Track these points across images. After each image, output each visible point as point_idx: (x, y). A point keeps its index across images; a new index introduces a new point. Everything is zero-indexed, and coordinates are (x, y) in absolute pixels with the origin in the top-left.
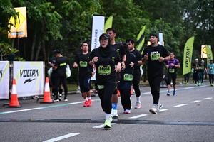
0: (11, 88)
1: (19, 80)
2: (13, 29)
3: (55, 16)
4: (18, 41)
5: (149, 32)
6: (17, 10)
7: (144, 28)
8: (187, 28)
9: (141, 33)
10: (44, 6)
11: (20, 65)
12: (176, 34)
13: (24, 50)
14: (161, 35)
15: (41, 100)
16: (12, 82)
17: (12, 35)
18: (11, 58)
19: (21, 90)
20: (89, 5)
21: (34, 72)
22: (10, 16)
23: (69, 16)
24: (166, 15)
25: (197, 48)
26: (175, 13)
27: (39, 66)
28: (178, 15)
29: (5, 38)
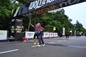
11: (55, 33)
13: (55, 32)
14: (71, 30)
15: (57, 37)
16: (54, 35)
17: (54, 30)
21: (56, 34)
23: (60, 28)
25: (76, 31)
27: (57, 33)
28: (73, 28)
29: (53, 30)
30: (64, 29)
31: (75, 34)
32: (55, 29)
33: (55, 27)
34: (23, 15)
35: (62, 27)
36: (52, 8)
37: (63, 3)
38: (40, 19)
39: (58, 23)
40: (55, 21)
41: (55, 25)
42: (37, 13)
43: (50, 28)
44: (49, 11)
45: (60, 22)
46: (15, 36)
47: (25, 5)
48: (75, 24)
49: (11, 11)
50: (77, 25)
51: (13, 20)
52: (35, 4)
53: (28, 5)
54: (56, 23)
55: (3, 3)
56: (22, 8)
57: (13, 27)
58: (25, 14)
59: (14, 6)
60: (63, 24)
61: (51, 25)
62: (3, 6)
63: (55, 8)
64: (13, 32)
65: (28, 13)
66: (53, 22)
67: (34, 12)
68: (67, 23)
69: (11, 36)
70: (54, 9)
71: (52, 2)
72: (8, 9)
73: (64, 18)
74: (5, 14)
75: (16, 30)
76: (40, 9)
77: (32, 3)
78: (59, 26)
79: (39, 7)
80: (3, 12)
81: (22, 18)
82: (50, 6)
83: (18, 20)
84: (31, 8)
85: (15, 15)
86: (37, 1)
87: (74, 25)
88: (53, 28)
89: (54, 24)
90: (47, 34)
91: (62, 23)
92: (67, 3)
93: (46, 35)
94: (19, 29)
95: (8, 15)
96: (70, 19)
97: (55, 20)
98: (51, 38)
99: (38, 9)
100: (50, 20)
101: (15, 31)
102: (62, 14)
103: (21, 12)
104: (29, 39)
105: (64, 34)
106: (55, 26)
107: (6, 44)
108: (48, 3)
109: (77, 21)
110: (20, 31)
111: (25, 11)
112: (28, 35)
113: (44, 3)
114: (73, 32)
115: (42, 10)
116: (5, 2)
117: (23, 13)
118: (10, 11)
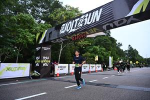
1: (97, 68)
3: (103, 57)
4: (97, 61)
15: (101, 71)
18: (96, 64)
19: (98, 69)
23: (105, 57)
27: (100, 65)
29: (94, 61)
30: (111, 58)
32: (97, 59)
33: (97, 56)
34: (52, 41)
35: (108, 55)
36: (92, 31)
37: (107, 25)
38: (76, 45)
39: (101, 50)
40: (97, 48)
41: (97, 52)
42: (71, 38)
43: (90, 57)
44: (88, 35)
45: (104, 49)
46: (41, 71)
47: (54, 27)
48: (127, 51)
49: (36, 35)
50: (129, 51)
51: (38, 49)
52: (69, 27)
53: (59, 28)
54: (98, 49)
55: (24, 24)
56: (51, 31)
57: (38, 58)
58: (55, 40)
59: (38, 28)
61: (91, 52)
62: (24, 29)
63: (96, 31)
64: (37, 65)
65: (59, 38)
66: (94, 49)
67: (67, 37)
69: (35, 71)
70: (95, 33)
71: (92, 23)
72: (31, 32)
73: (110, 42)
74: (27, 39)
75: (42, 62)
76: (75, 33)
77: (64, 25)
78: (103, 54)
79: (74, 30)
80: (25, 36)
81: (51, 46)
82: (90, 29)
83: (45, 49)
84: (63, 32)
85: (41, 42)
86: (70, 22)
88: (94, 58)
89: (95, 52)
90: (86, 66)
91: (108, 50)
92: (114, 24)
94: (46, 61)
95: (31, 40)
96: (119, 43)
97: (96, 45)
98: (92, 72)
99: (72, 33)
100: (90, 45)
101: (41, 64)
102: (107, 36)
103: (49, 37)
104: (61, 75)
105: (111, 66)
106: (98, 54)
107: (29, 83)
108: (87, 24)
109: (130, 45)
110: (47, 63)
111: (54, 36)
112: (59, 69)
113: (81, 25)
115: (78, 34)
116: (26, 23)
117: (52, 38)
118: (34, 35)
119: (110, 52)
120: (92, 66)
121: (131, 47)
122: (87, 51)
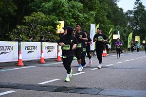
0: (58, 54)
2: (58, 30)
4: (60, 35)
5: (113, 30)
6: (60, 22)
7: (112, 29)
8: (130, 29)
9: (111, 31)
10: (71, 20)
12: (125, 31)
14: (118, 32)
17: (58, 32)
20: (89, 20)
22: (57, 24)
24: (121, 24)
26: (124, 23)
29: (55, 34)
30: (94, 29)
31: (129, 46)
33: (62, 23)
35: (88, 20)
39: (73, 7)
41: (62, 12)
43: (45, 24)
45: (80, 5)
48: (131, 12)
50: (136, 13)
60: (91, 9)
61: (49, 12)
66: (55, 3)
68: (106, 6)
78: (76, 18)
87: (127, 14)
88: (55, 26)
90: (34, 48)
93: (30, 50)
98: (48, 61)
106: (64, 18)
114: (124, 38)
119: (94, 13)
120: (48, 48)
121: (141, 4)
122: (38, 8)
